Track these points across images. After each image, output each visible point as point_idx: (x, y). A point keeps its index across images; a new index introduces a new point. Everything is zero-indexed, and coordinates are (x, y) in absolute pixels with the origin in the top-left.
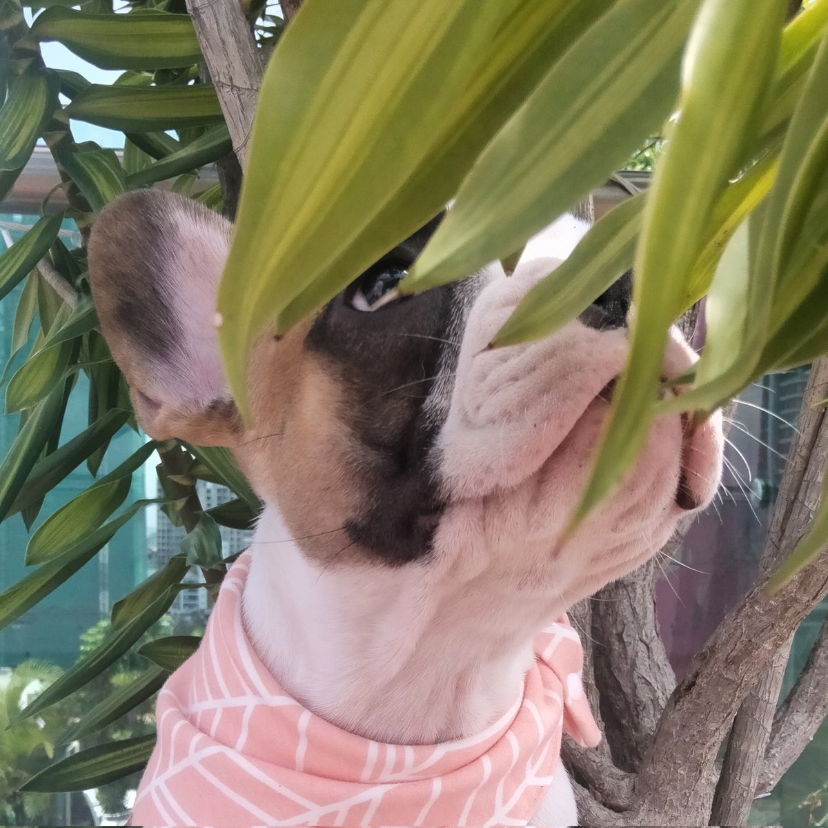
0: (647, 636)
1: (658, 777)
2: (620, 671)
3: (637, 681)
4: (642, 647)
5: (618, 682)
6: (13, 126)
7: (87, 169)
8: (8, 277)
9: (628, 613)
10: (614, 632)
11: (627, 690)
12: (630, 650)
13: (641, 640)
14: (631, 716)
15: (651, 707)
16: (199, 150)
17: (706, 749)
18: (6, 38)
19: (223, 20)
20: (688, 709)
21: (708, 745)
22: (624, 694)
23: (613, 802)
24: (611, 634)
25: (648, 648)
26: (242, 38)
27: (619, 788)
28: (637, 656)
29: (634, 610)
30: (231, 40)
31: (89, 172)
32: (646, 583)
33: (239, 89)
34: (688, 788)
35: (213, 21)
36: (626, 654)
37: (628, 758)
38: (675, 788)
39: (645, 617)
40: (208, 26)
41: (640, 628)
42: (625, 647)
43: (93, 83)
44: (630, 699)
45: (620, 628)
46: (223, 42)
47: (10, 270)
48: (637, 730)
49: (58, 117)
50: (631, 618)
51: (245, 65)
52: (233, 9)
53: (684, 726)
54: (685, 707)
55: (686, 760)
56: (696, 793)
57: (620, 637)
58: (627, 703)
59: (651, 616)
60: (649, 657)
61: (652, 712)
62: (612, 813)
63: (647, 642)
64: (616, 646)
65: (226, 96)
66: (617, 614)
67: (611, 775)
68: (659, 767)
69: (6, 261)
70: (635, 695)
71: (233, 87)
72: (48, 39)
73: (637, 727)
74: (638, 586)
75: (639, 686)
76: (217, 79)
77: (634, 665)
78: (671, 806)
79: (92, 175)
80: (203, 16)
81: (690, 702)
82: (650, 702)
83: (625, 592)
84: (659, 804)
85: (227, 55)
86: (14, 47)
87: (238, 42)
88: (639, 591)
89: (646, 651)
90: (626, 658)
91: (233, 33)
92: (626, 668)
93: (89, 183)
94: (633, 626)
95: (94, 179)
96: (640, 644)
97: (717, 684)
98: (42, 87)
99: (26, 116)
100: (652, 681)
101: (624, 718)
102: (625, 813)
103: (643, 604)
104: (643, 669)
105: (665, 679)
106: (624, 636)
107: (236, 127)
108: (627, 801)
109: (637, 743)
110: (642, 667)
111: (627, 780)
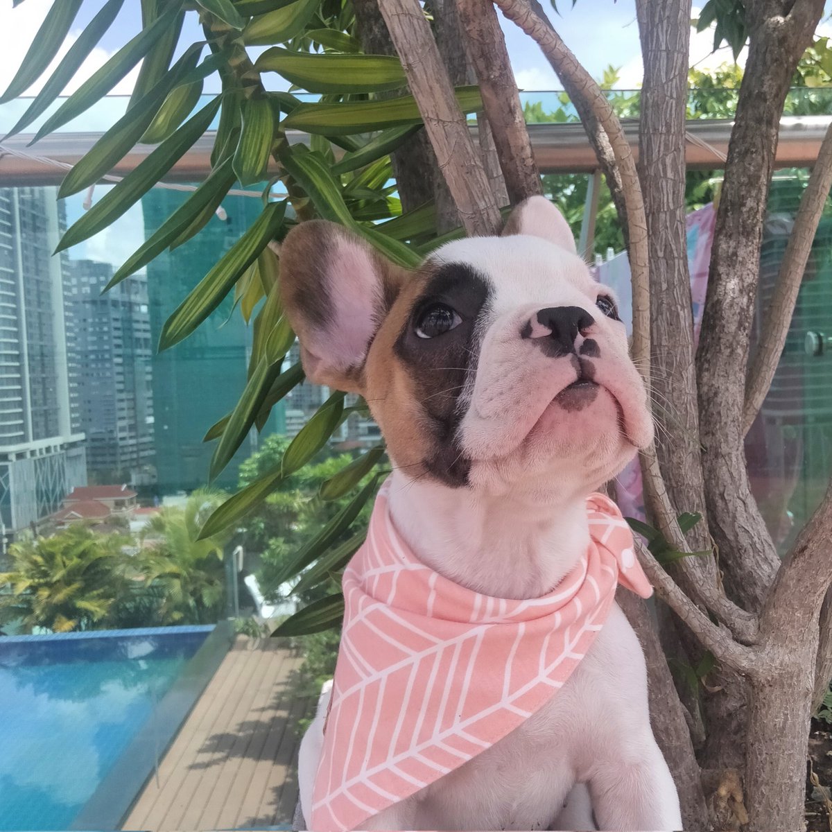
0: (743, 494)
1: (779, 620)
2: (724, 522)
3: (738, 530)
4: (739, 503)
5: (723, 531)
6: (256, 145)
7: (304, 169)
8: (249, 255)
9: (727, 477)
10: (717, 492)
11: (731, 537)
12: (730, 506)
13: (739, 498)
14: (735, 558)
15: (751, 550)
16: (381, 144)
17: (816, 597)
18: (235, 71)
19: (430, 72)
20: (802, 566)
21: (818, 593)
22: (729, 540)
23: (743, 638)
24: (715, 493)
25: (744, 503)
26: (445, 83)
27: (748, 628)
28: (736, 510)
29: (731, 474)
30: (436, 87)
31: (306, 171)
32: (739, 452)
33: (444, 122)
34: (803, 627)
35: (423, 73)
36: (728, 509)
37: (735, 591)
38: (793, 627)
39: (740, 479)
40: (419, 78)
41: (737, 488)
42: (726, 504)
43: (303, 101)
44: (734, 544)
45: (721, 489)
46: (431, 88)
47: (250, 250)
48: (740, 569)
49: (280, 129)
50: (729, 481)
51: (447, 104)
52: (437, 63)
53: (799, 580)
54: (800, 565)
55: (802, 605)
56: (809, 630)
57: (722, 496)
58: (732, 548)
59: (744, 478)
60: (746, 511)
61: (752, 554)
62: (745, 647)
63: (743, 498)
64: (720, 503)
65: (433, 127)
66: (718, 478)
67: (740, 616)
68: (780, 611)
69: (247, 241)
70: (737, 541)
71: (439, 121)
72: (266, 70)
73: (740, 566)
74: (733, 455)
75: (740, 534)
76: (426, 115)
77: (734, 518)
78: (791, 641)
79: (309, 174)
80: (415, 70)
81: (804, 562)
82: (749, 546)
83: (724, 461)
84: (782, 640)
85: (434, 98)
86: (242, 77)
87: (442, 87)
88: (734, 459)
89: (743, 506)
90: (728, 512)
91: (438, 81)
92: (729, 520)
93: (307, 180)
94: (731, 487)
95: (311, 177)
96: (738, 500)
97: (825, 548)
98: (268, 111)
99: (263, 136)
100: (750, 529)
101: (730, 559)
102: (754, 647)
103: (738, 469)
104: (741, 520)
105: (759, 528)
106: (725, 495)
107: (441, 150)
108: (754, 638)
109: (742, 579)
110: (741, 519)
111: (753, 620)
